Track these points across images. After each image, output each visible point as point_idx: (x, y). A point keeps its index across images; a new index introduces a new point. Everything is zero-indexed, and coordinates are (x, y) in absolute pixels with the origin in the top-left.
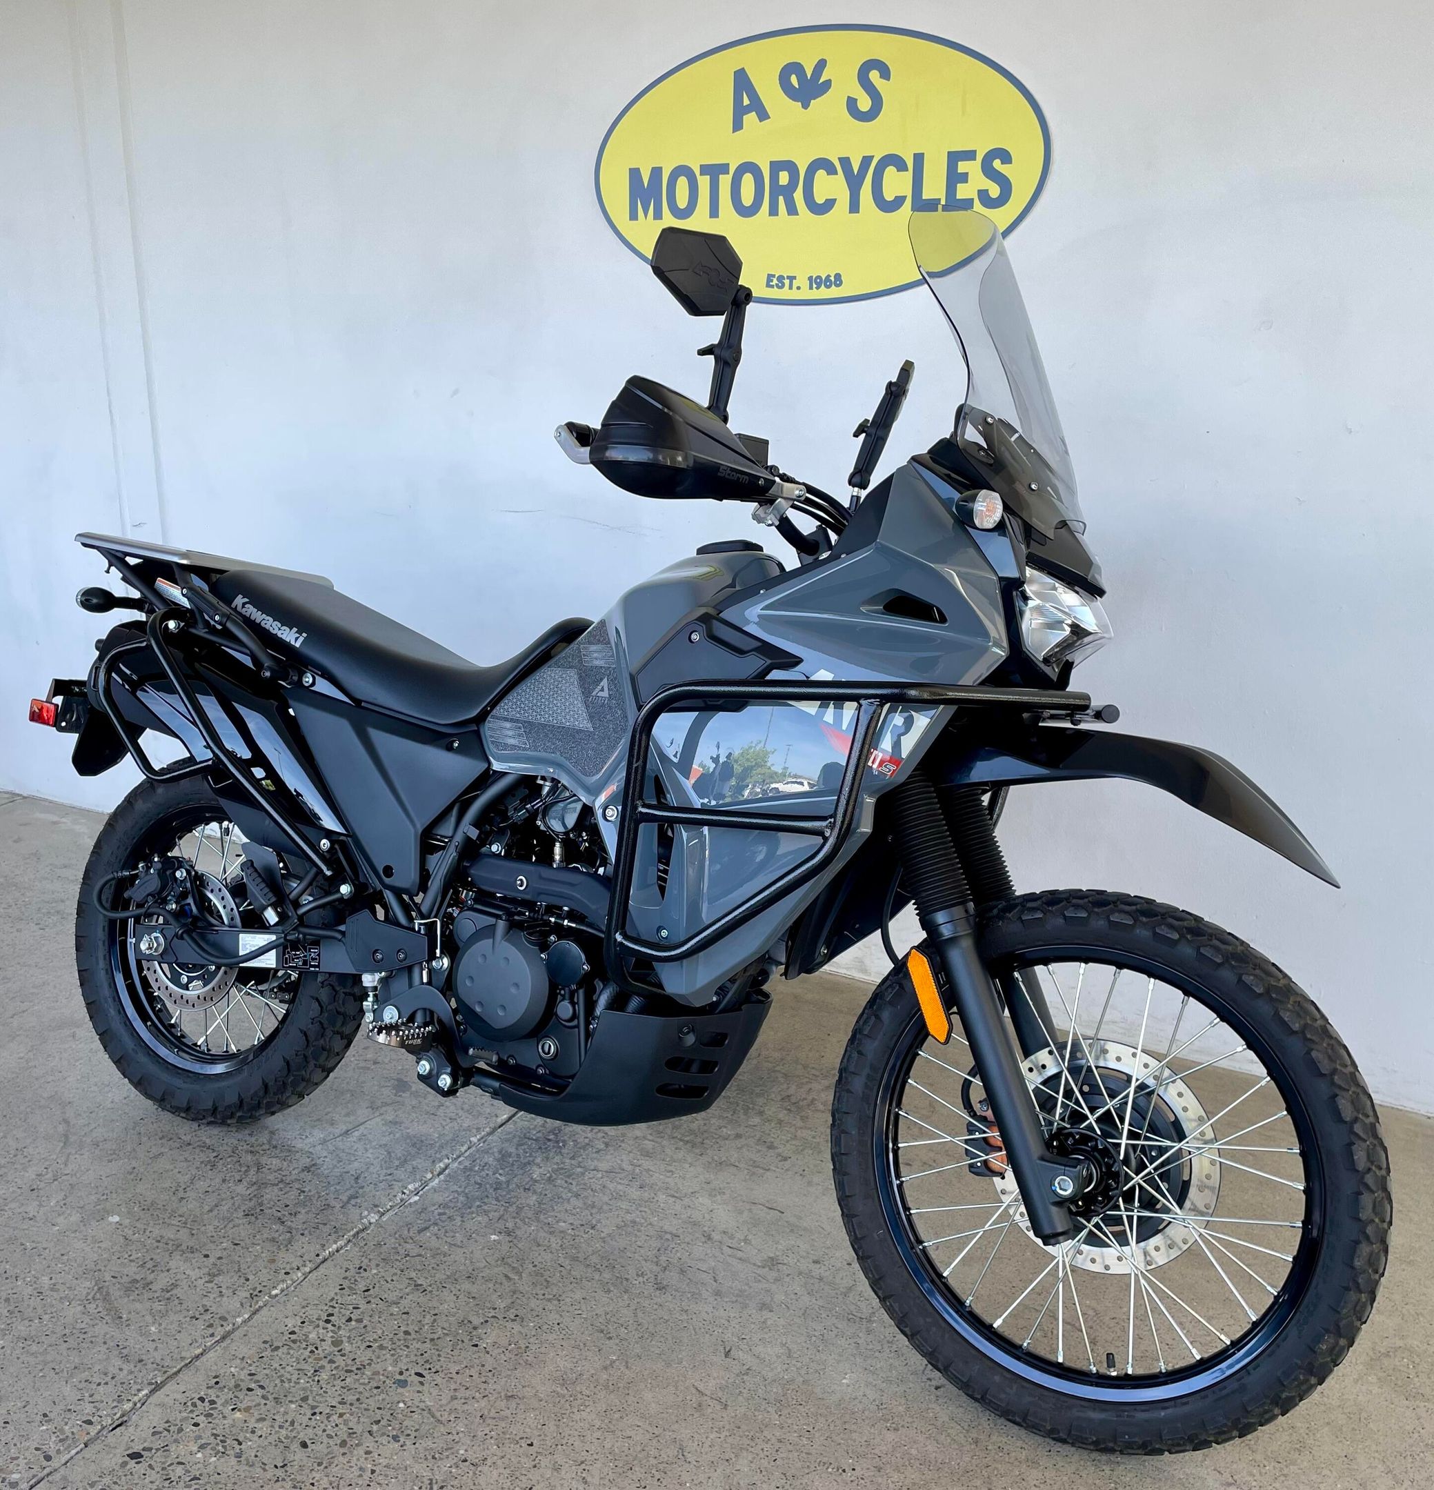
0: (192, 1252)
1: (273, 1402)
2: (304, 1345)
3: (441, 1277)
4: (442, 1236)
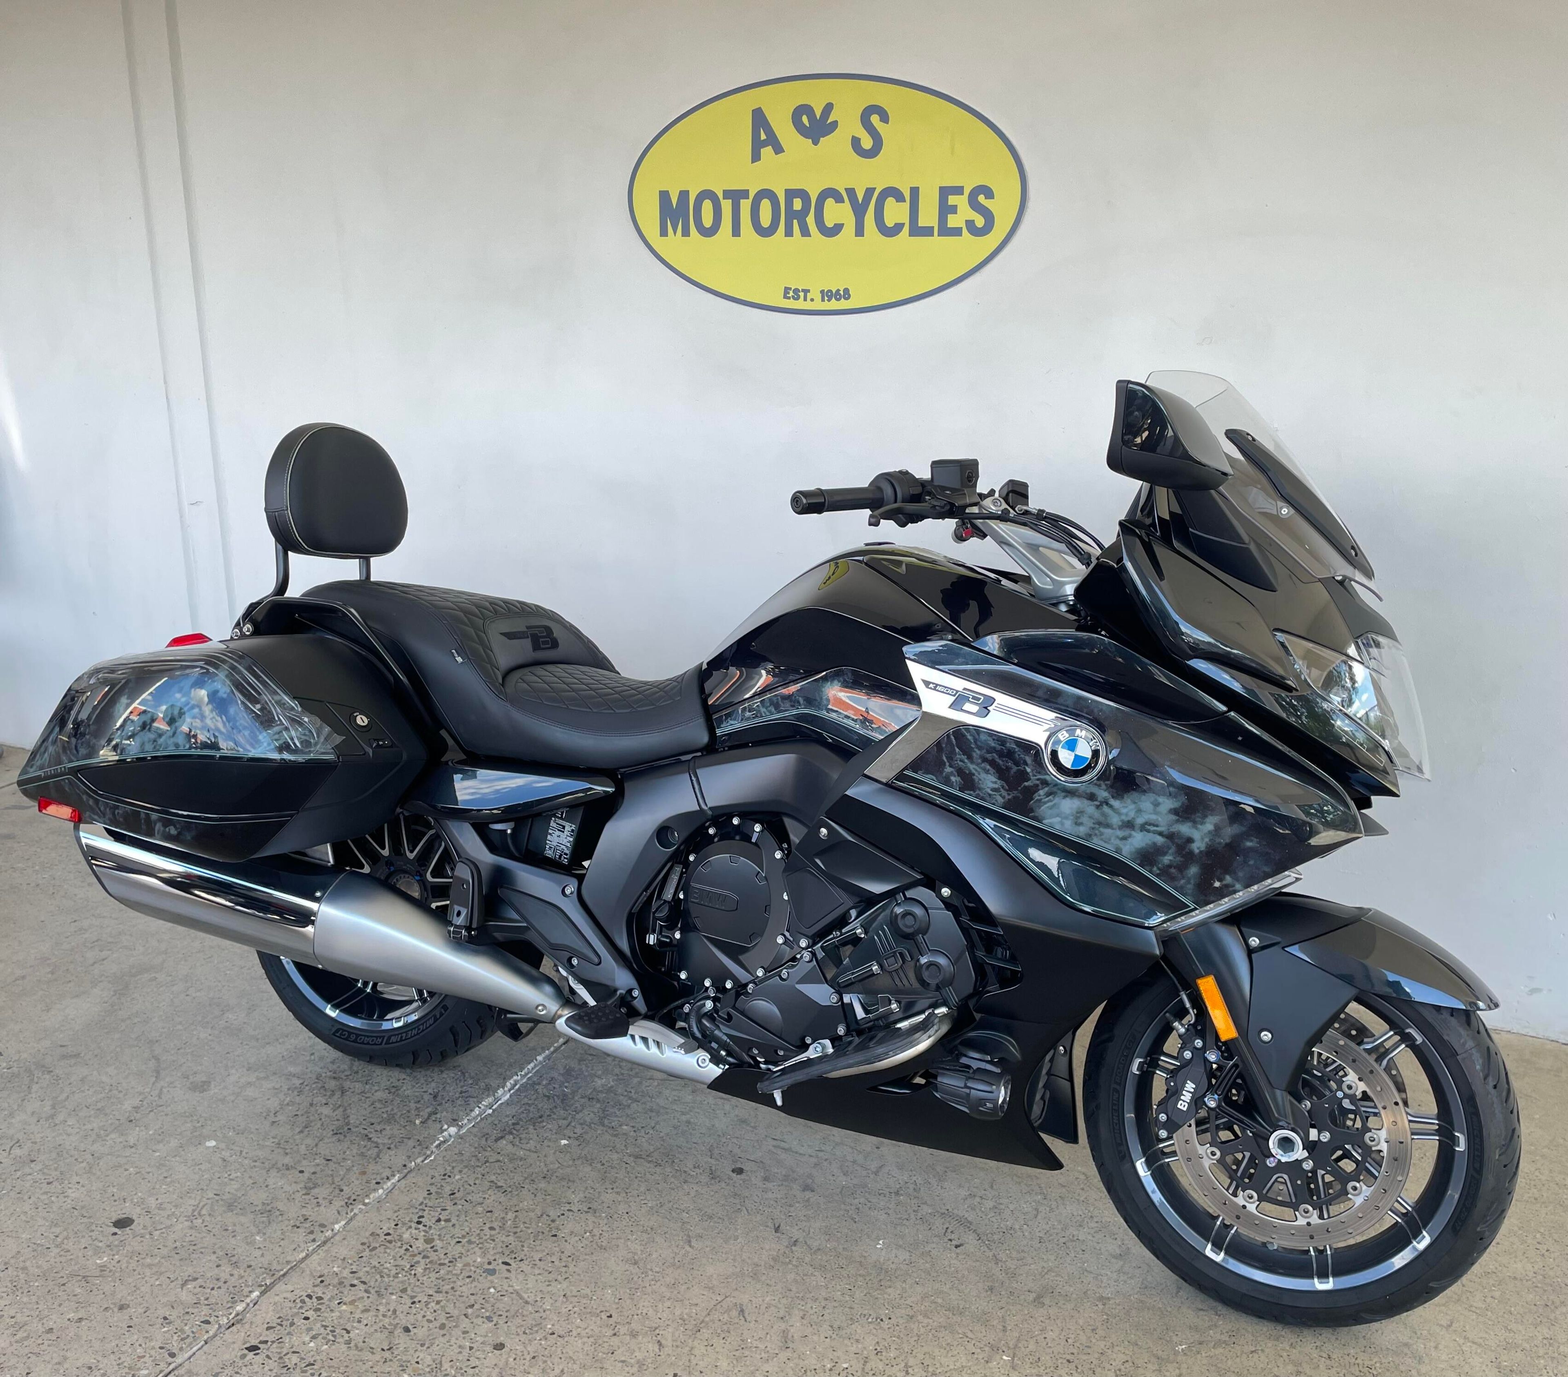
0: (288, 1169)
1: (376, 1295)
2: (399, 1244)
3: (519, 1179)
4: (518, 1143)
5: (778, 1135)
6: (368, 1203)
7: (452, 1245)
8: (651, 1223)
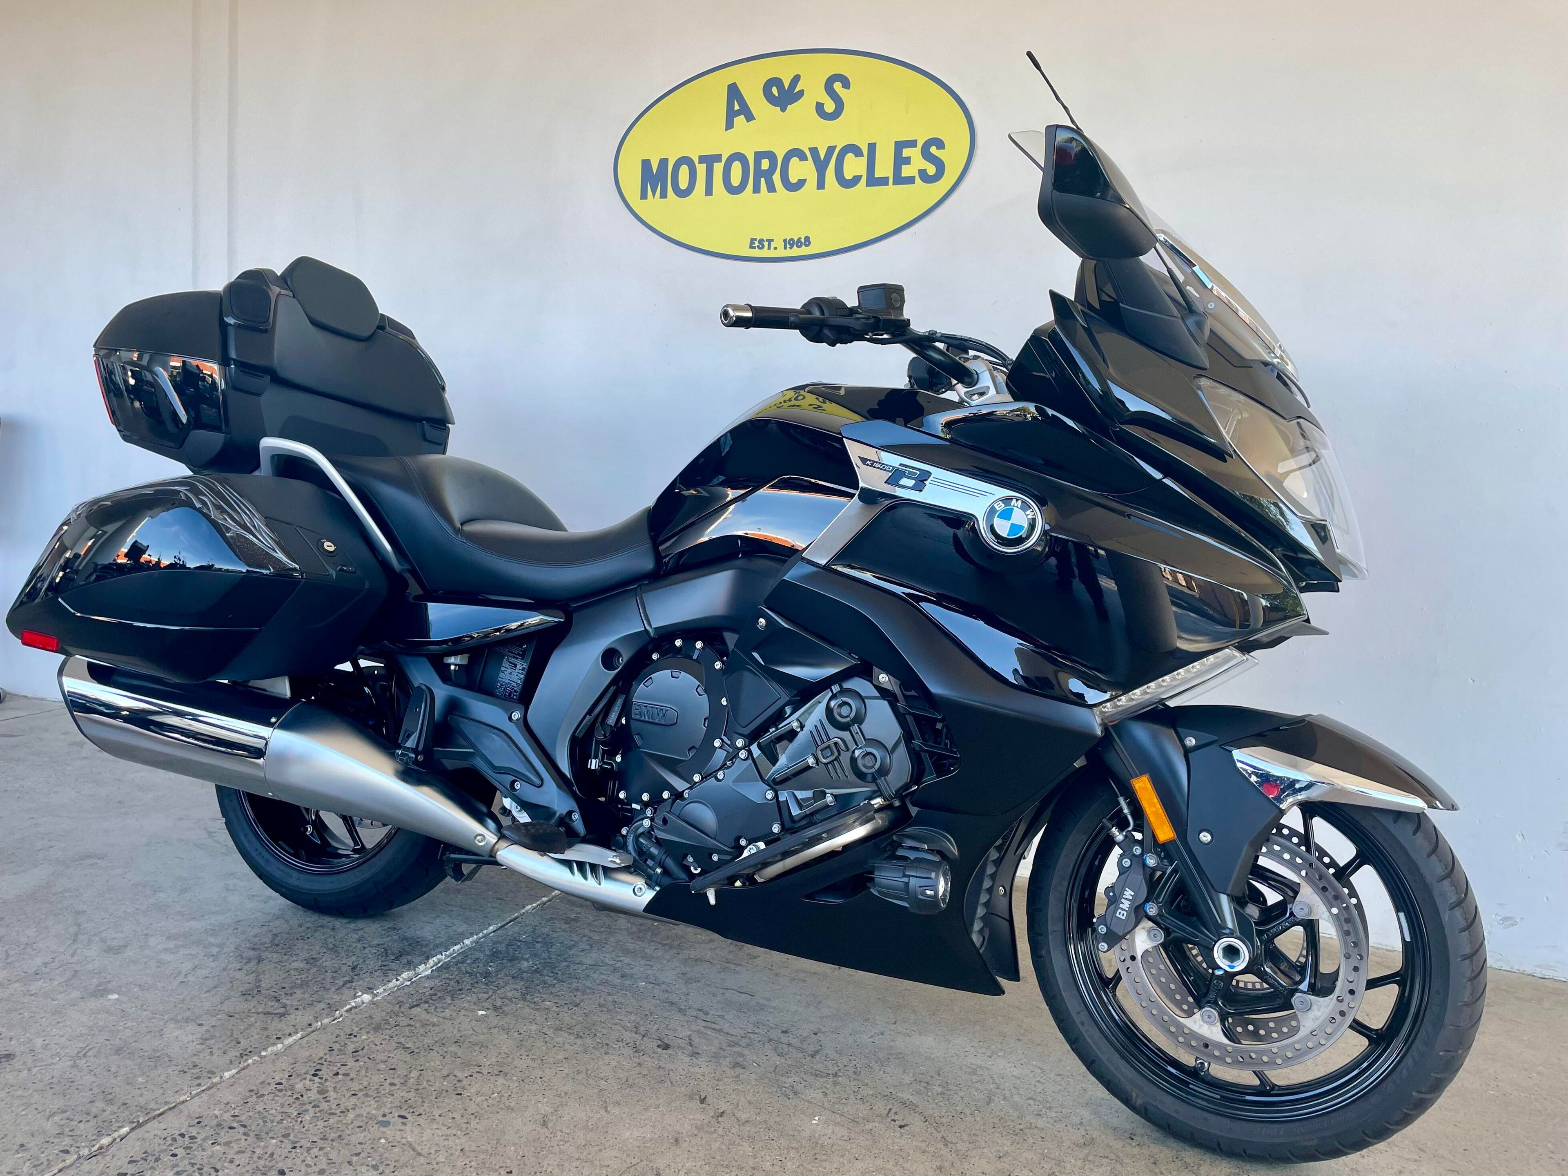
0: (187, 1022)
1: (255, 1139)
2: (290, 1093)
3: (429, 1042)
4: (432, 1011)
5: (709, 1018)
6: (265, 1057)
7: (347, 1097)
8: (565, 1089)
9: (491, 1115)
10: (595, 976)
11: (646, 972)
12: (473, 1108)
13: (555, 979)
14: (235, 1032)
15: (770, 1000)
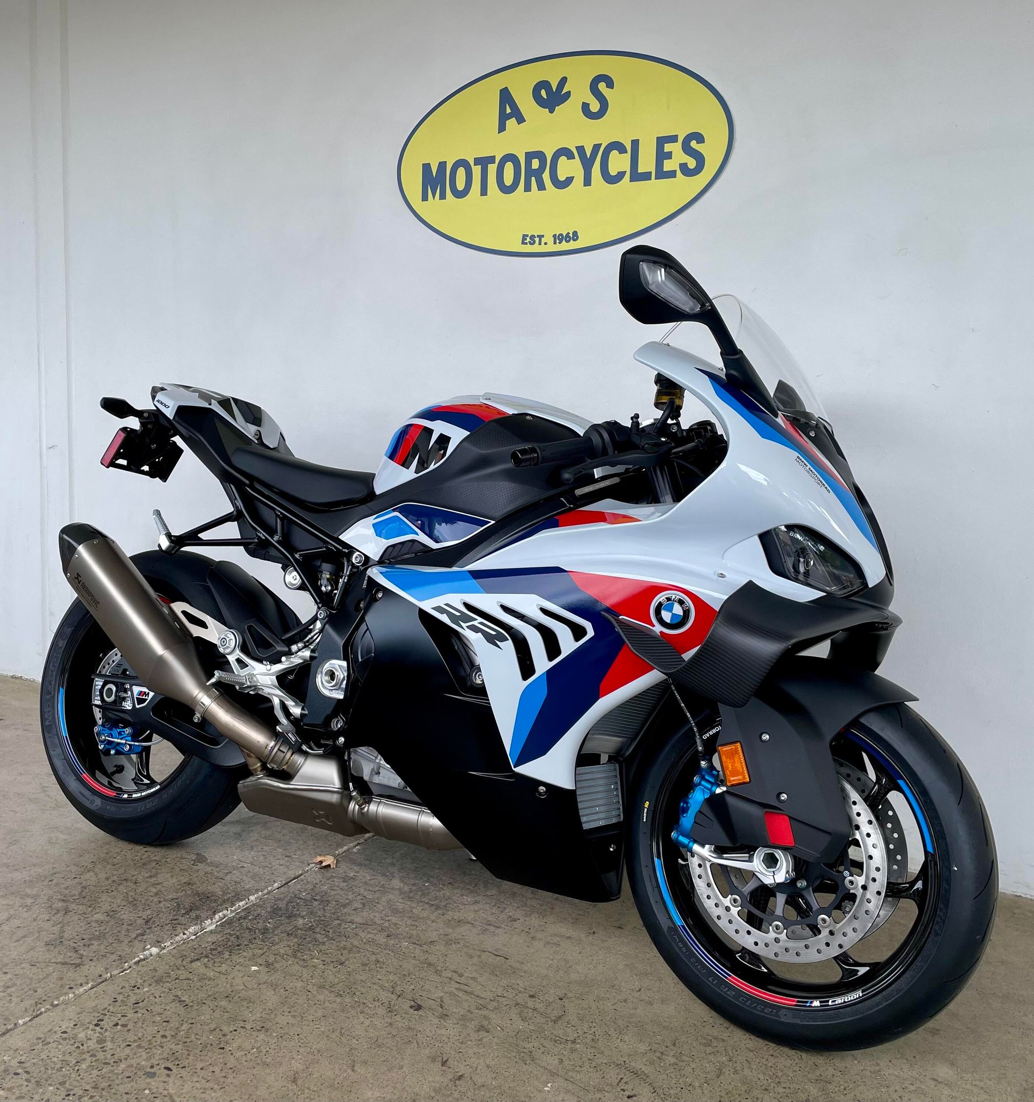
1: (35, 1085)
2: (72, 1042)
3: (203, 995)
4: (210, 965)
5: (462, 980)
6: (57, 1005)
7: (122, 1047)
8: (319, 1046)
9: (248, 1071)
10: (363, 935)
11: (411, 932)
12: (232, 1062)
13: (326, 936)
14: (34, 982)
15: (523, 963)
